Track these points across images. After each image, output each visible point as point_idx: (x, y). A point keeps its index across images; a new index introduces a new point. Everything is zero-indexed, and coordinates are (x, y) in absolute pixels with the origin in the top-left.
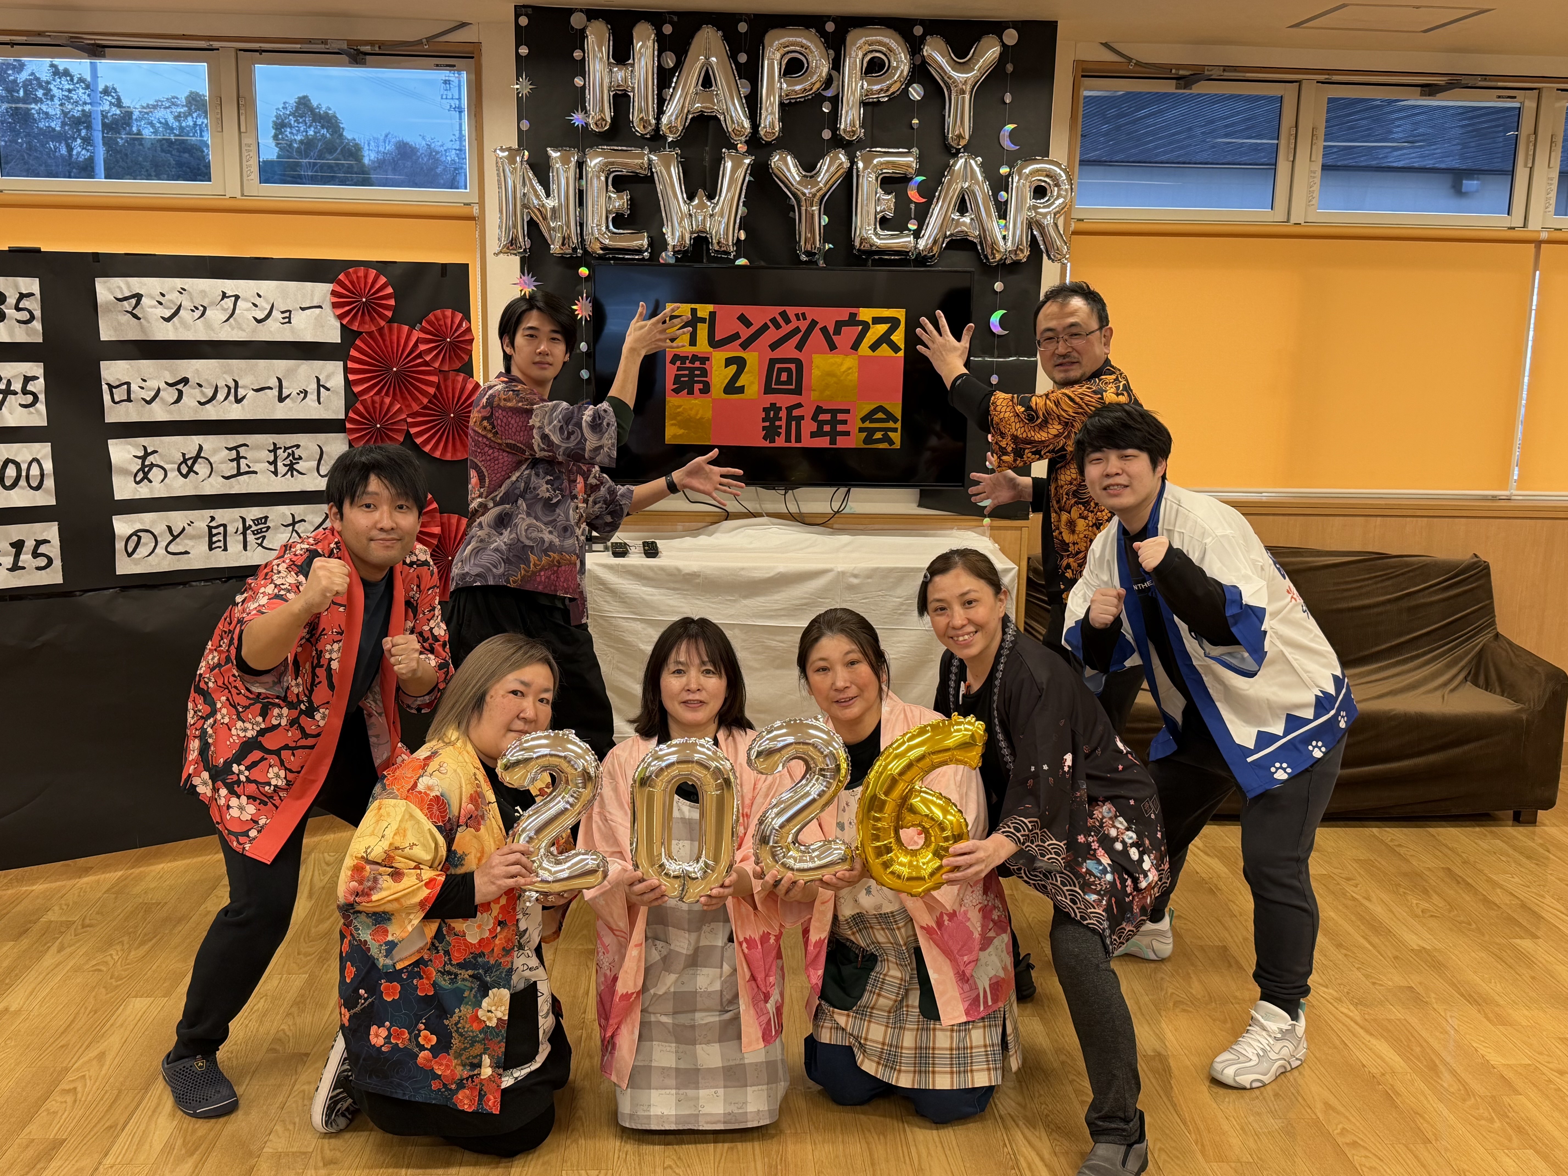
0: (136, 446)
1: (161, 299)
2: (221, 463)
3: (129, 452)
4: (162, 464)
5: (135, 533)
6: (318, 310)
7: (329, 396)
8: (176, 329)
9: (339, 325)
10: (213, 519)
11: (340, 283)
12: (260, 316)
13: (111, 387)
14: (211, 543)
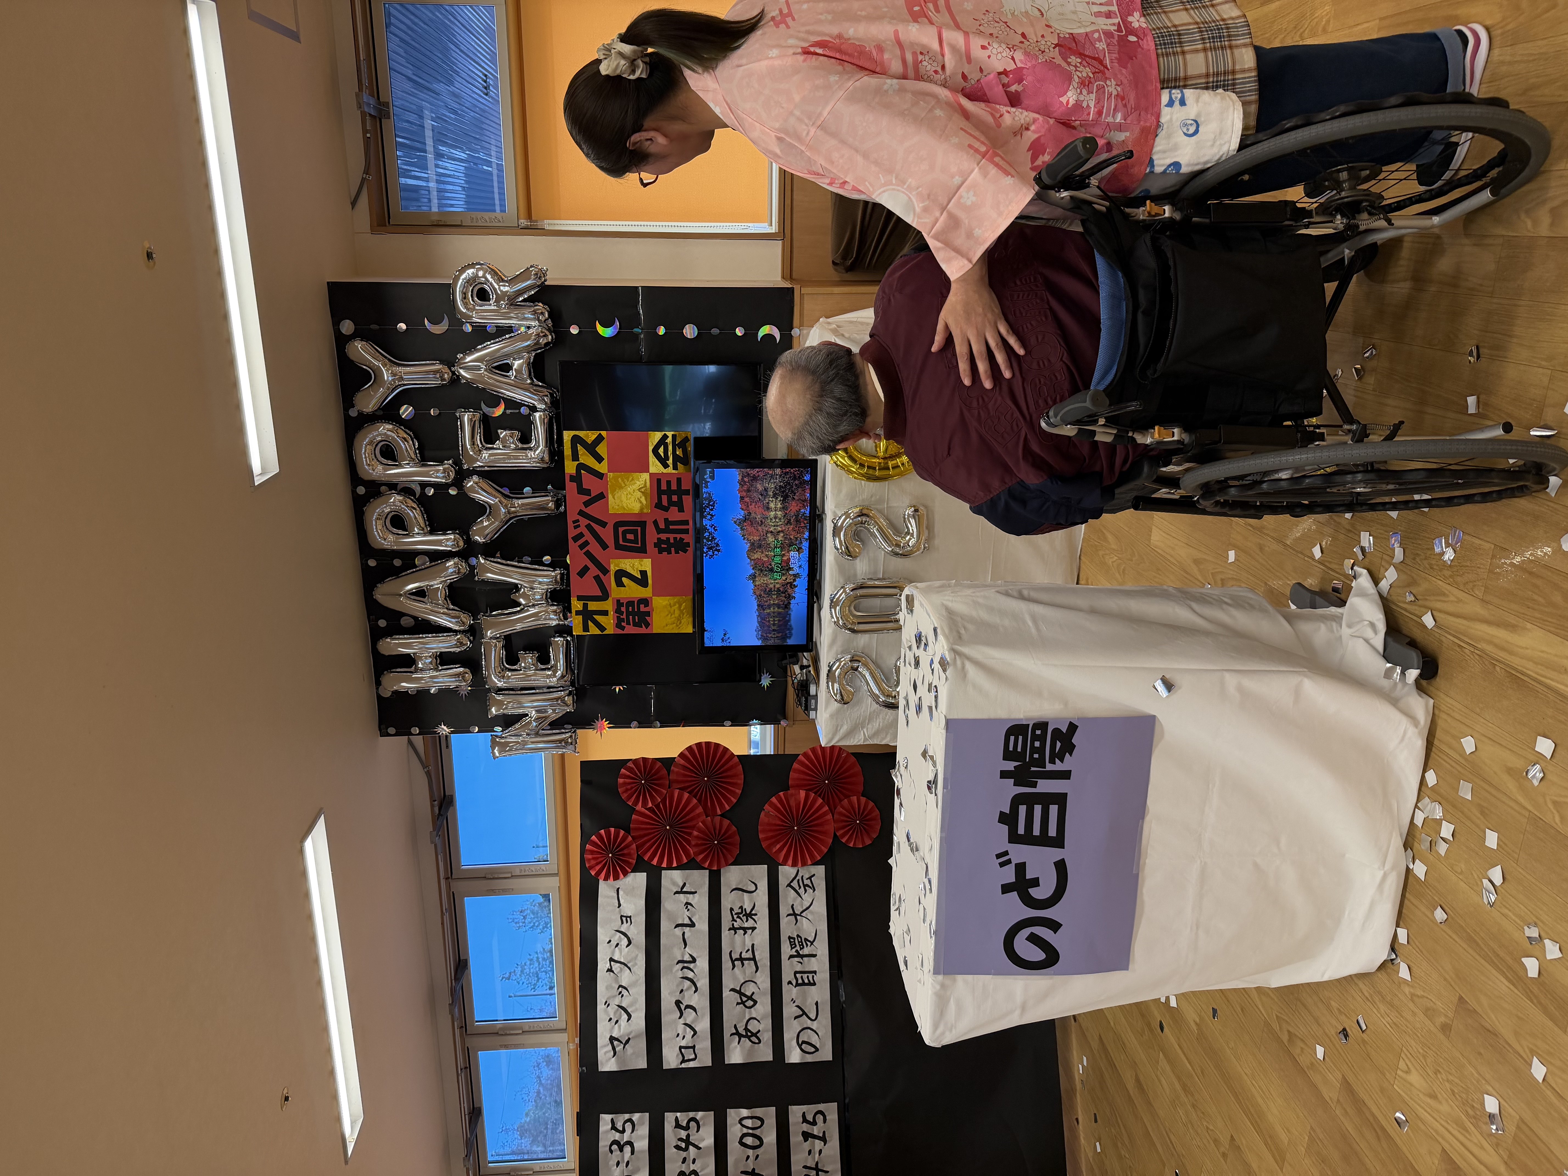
0: (730, 1042)
1: (614, 1021)
2: (745, 973)
3: (736, 1047)
4: (745, 1021)
5: (800, 1046)
6: (621, 892)
7: (689, 884)
8: (637, 1010)
9: (632, 874)
10: (790, 983)
11: (598, 873)
12: (625, 941)
13: (683, 1061)
14: (810, 984)
